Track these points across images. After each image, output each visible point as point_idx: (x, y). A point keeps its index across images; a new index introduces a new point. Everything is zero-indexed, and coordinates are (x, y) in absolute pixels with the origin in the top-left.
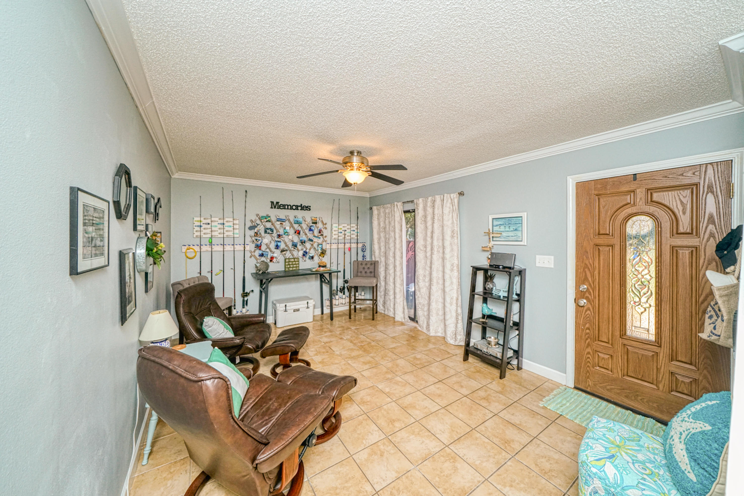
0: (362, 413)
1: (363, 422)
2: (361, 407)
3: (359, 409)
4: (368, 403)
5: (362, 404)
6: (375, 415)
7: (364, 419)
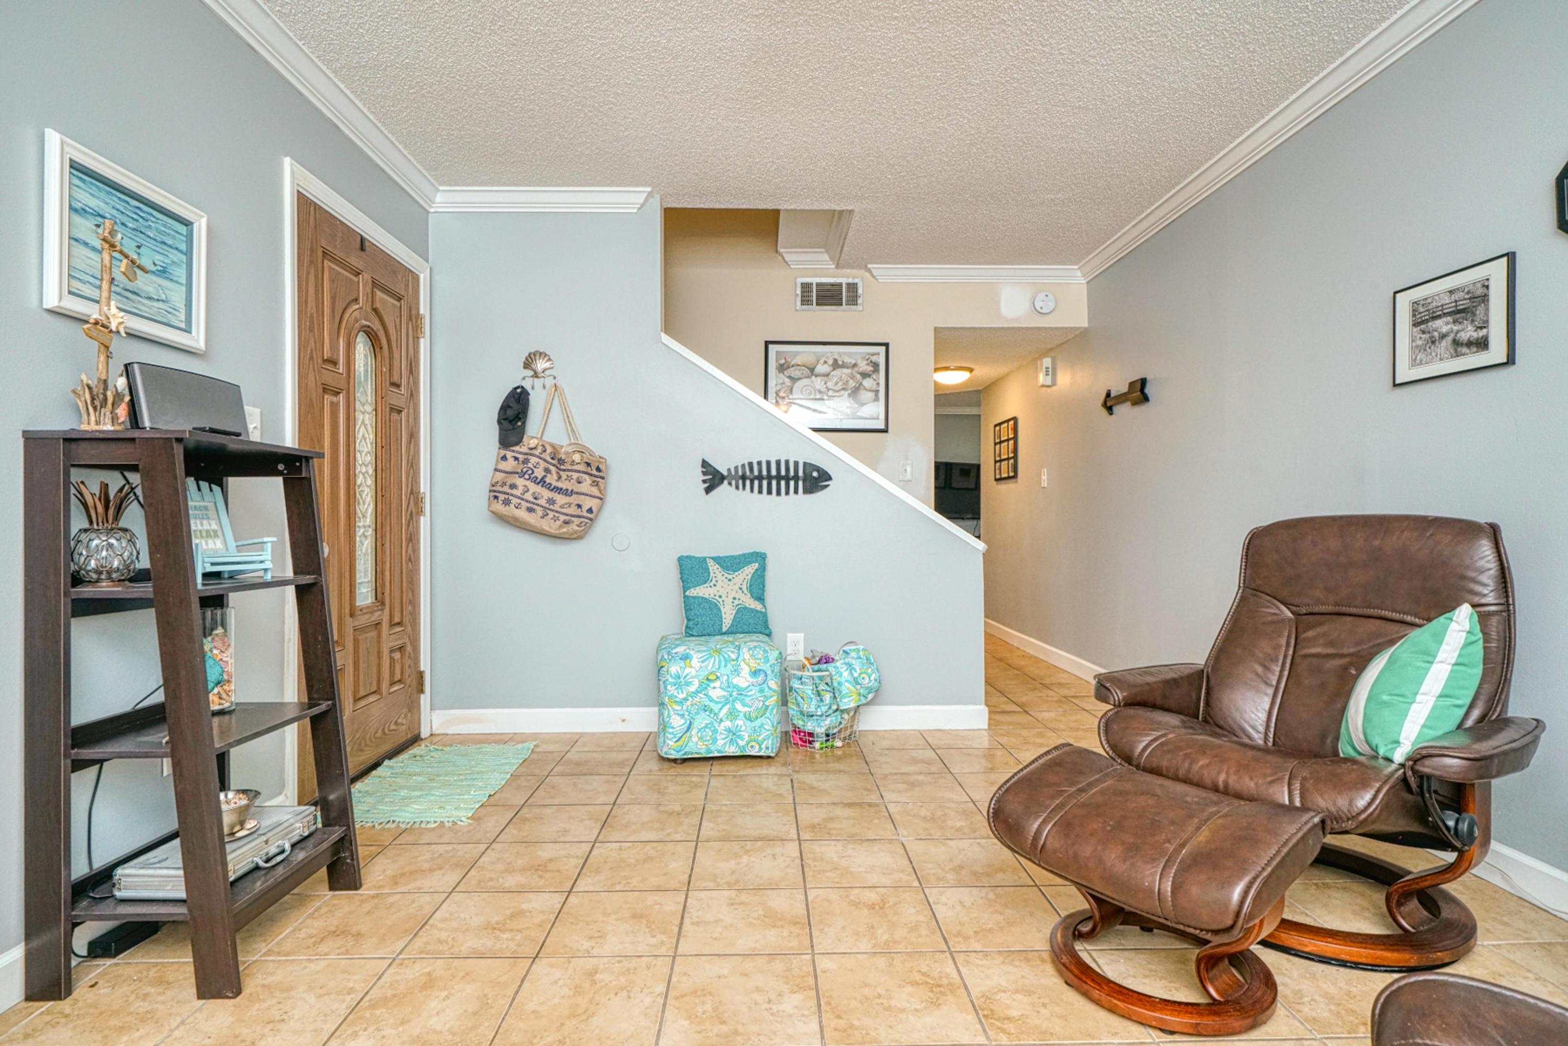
0: (960, 958)
1: (971, 933)
2: (954, 974)
3: (963, 970)
4: (918, 977)
5: (945, 981)
6: (920, 936)
7: (966, 938)
